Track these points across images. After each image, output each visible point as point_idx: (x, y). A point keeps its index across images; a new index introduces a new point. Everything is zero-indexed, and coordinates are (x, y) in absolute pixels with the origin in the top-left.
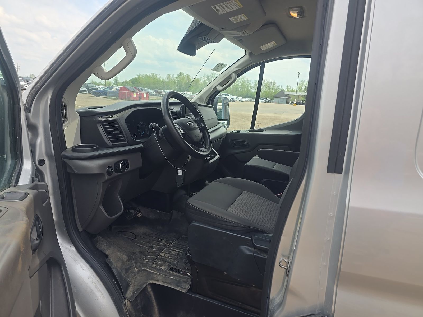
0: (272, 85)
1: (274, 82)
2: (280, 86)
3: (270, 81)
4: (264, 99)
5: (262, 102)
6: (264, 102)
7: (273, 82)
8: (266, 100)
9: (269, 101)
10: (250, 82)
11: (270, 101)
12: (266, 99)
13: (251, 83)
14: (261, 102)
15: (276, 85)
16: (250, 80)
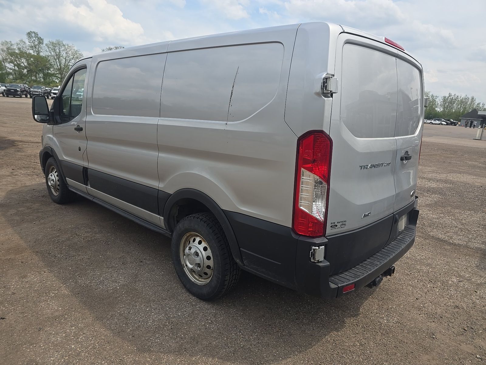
0: (469, 102)
1: (473, 98)
2: (481, 104)
3: (467, 97)
4: (444, 120)
5: (441, 124)
6: (445, 125)
7: (470, 98)
8: (448, 122)
9: (452, 123)
10: (436, 98)
11: (455, 123)
12: (449, 120)
13: (437, 100)
14: (439, 124)
15: (475, 102)
16: (436, 96)
